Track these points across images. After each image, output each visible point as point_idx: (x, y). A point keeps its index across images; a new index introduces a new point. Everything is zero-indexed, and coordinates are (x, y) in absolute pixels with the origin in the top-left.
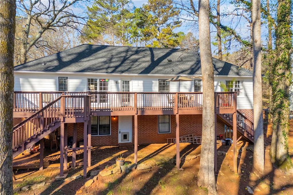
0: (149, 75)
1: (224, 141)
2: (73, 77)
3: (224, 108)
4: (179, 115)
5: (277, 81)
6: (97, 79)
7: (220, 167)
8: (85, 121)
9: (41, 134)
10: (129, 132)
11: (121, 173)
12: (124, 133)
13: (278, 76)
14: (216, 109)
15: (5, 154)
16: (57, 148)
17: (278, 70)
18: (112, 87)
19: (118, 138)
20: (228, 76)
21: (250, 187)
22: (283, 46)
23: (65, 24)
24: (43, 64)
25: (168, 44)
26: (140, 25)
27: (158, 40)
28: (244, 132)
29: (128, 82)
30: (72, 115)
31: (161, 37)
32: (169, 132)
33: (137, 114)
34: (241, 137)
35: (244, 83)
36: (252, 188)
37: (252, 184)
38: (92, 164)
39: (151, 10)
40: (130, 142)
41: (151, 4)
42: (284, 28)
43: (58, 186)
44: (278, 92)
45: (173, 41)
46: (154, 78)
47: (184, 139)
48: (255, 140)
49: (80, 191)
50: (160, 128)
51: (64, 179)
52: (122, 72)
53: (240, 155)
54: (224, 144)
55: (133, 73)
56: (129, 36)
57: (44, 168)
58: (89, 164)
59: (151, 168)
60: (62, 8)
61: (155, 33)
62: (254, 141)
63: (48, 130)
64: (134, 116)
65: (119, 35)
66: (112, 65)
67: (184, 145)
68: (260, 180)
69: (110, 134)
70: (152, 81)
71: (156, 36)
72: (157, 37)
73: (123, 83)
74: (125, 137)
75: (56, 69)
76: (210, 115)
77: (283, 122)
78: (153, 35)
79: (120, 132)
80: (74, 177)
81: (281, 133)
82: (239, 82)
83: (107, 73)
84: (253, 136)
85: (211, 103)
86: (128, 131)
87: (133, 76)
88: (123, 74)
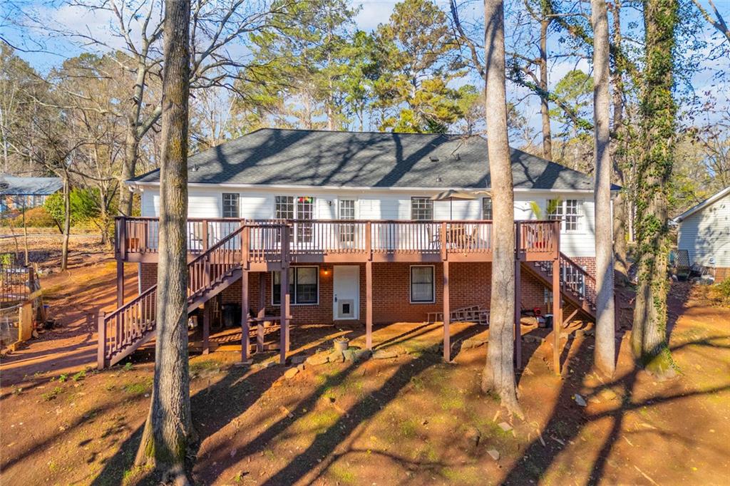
0: (392, 188)
1: (543, 320)
2: (249, 193)
3: (534, 250)
4: (449, 263)
5: (645, 200)
6: (292, 198)
7: (528, 361)
8: (283, 268)
9: (220, 283)
10: (353, 300)
11: (344, 361)
12: (344, 301)
13: (647, 190)
14: (518, 253)
15: (181, 307)
16: (221, 325)
17: (646, 178)
18: (321, 211)
19: (332, 310)
20: (552, 190)
21: (581, 395)
22: (655, 132)
23: (216, 82)
24: (194, 170)
25: (435, 117)
26: (371, 72)
27: (413, 106)
28: (582, 301)
29: (353, 202)
30: (262, 259)
31: (420, 101)
32: (432, 301)
33: (371, 260)
34: (576, 312)
35: (585, 203)
36: (584, 397)
37: (586, 392)
38: (292, 348)
39: (398, 37)
40: (355, 318)
41: (397, 24)
42: (659, 96)
43: (242, 376)
44: (646, 220)
45: (448, 108)
46: (402, 195)
47: (462, 315)
48: (598, 312)
49: (279, 384)
50: (414, 294)
51: (249, 365)
52: (343, 183)
53: (571, 344)
54: (542, 325)
55: (361, 185)
56: (343, 97)
57: (210, 352)
58: (287, 349)
59: (397, 357)
60: (210, 49)
61: (405, 92)
62: (595, 314)
63: (222, 282)
64: (365, 263)
65: (321, 95)
66: (321, 170)
67: (461, 326)
68: (603, 386)
69: (316, 302)
70: (397, 202)
71: (408, 98)
72: (411, 101)
73: (343, 205)
74: (346, 308)
75: (217, 179)
76: (506, 262)
77: (655, 280)
78: (401, 96)
79: (336, 299)
80: (265, 364)
81: (651, 301)
82: (575, 202)
83: (313, 185)
84: (595, 306)
85: (508, 239)
86: (351, 298)
87: (361, 191)
88: (344, 187)
